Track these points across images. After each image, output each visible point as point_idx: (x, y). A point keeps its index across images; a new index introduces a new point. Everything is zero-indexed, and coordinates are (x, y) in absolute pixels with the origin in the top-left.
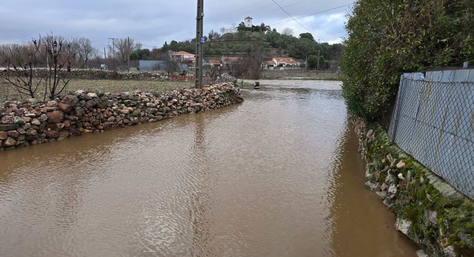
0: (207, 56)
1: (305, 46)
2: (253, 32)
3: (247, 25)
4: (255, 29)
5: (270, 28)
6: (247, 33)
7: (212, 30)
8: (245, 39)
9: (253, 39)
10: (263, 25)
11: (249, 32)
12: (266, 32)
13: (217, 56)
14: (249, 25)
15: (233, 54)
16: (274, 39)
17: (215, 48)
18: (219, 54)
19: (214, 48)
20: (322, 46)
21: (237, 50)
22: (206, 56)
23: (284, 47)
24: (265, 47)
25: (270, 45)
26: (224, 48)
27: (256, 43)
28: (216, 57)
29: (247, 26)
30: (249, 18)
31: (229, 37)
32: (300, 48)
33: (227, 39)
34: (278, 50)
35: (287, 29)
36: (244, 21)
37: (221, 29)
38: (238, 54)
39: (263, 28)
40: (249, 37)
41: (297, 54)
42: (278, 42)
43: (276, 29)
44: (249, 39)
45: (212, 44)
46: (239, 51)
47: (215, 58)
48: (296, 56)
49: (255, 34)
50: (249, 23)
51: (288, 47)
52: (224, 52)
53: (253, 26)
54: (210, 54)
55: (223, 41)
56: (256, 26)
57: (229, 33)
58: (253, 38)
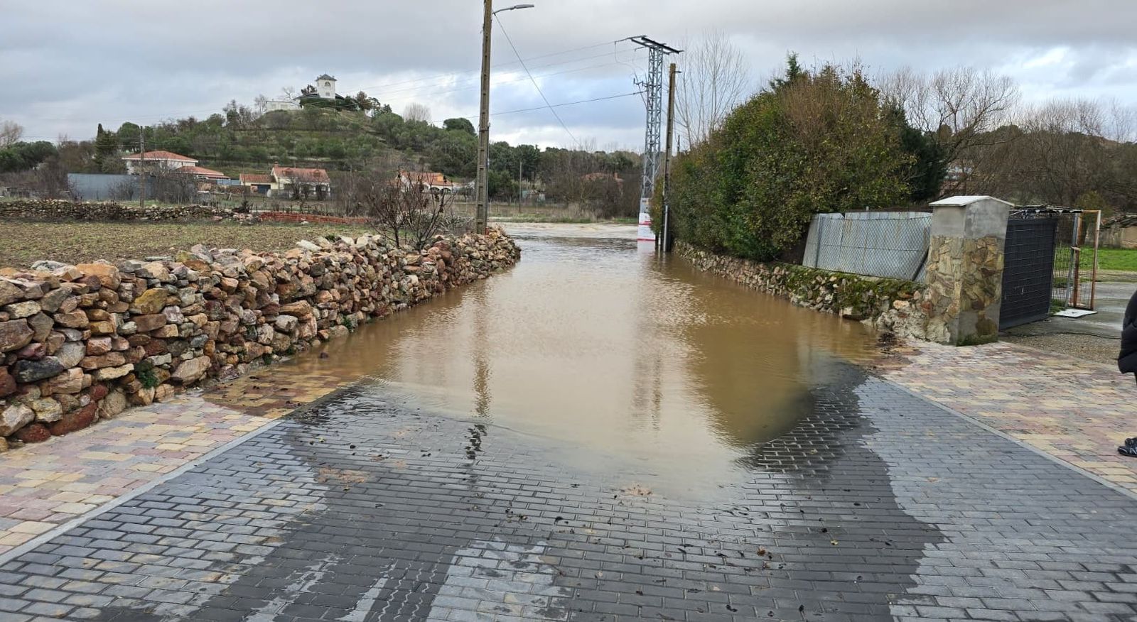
0: (229, 164)
1: (464, 148)
2: (339, 110)
3: (323, 92)
4: (344, 104)
5: (379, 104)
6: (326, 113)
7: (234, 102)
8: (323, 126)
9: (342, 127)
10: (362, 95)
11: (329, 110)
12: (369, 113)
13: (256, 164)
14: (328, 94)
15: (297, 161)
16: (393, 130)
17: (248, 145)
18: (260, 160)
19: (246, 143)
20: (496, 148)
21: (308, 152)
22: (226, 165)
23: (417, 148)
24: (375, 146)
25: (384, 142)
26: (272, 146)
27: (352, 136)
28: (254, 167)
29: (323, 96)
30: (328, 79)
31: (280, 120)
32: (454, 153)
33: (276, 125)
34: (406, 155)
35: (414, 108)
36: (314, 85)
37: (256, 100)
38: (309, 161)
39: (363, 102)
40: (333, 123)
41: (448, 166)
42: (403, 136)
43: (391, 106)
44: (333, 127)
45: (239, 136)
46: (312, 155)
47: (251, 169)
48: (446, 169)
49: (344, 115)
50: (328, 90)
51: (427, 150)
52: (272, 154)
53: (338, 97)
54: (239, 159)
55: (268, 129)
56: (344, 96)
57: (281, 111)
58: (341, 124)
